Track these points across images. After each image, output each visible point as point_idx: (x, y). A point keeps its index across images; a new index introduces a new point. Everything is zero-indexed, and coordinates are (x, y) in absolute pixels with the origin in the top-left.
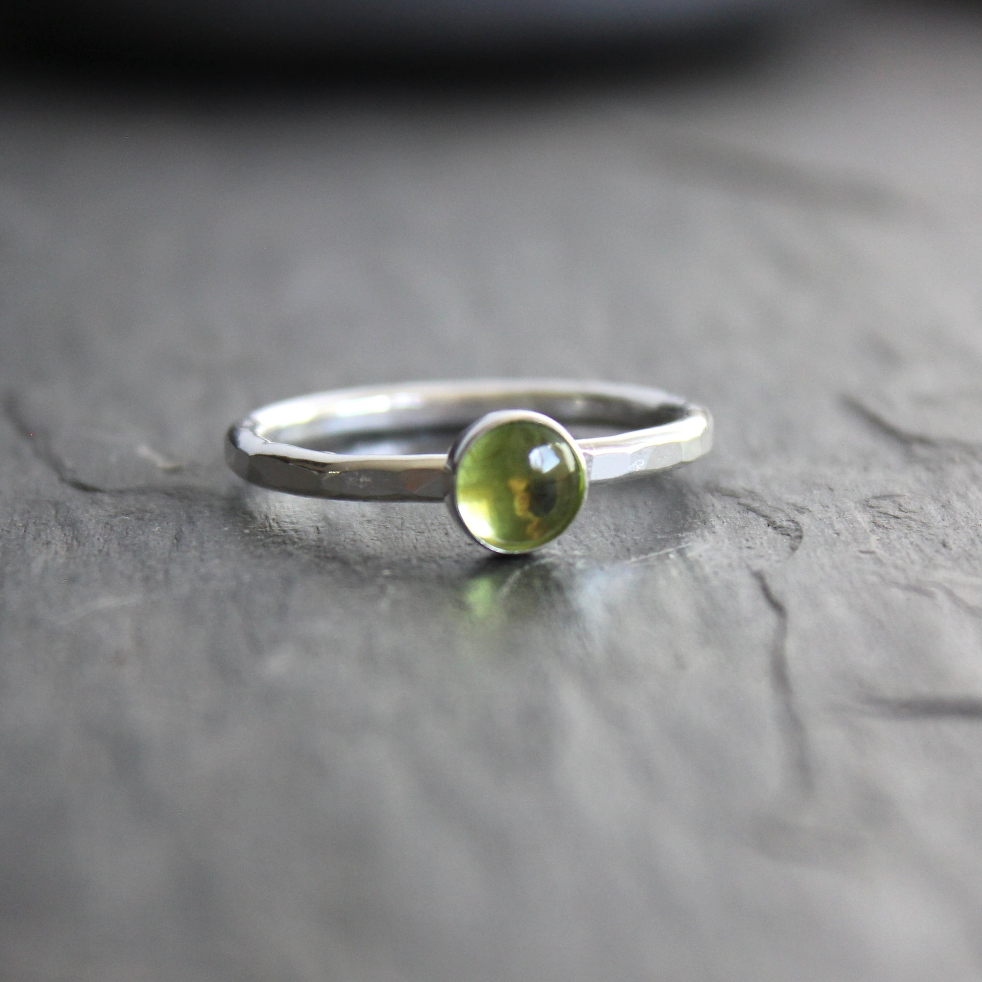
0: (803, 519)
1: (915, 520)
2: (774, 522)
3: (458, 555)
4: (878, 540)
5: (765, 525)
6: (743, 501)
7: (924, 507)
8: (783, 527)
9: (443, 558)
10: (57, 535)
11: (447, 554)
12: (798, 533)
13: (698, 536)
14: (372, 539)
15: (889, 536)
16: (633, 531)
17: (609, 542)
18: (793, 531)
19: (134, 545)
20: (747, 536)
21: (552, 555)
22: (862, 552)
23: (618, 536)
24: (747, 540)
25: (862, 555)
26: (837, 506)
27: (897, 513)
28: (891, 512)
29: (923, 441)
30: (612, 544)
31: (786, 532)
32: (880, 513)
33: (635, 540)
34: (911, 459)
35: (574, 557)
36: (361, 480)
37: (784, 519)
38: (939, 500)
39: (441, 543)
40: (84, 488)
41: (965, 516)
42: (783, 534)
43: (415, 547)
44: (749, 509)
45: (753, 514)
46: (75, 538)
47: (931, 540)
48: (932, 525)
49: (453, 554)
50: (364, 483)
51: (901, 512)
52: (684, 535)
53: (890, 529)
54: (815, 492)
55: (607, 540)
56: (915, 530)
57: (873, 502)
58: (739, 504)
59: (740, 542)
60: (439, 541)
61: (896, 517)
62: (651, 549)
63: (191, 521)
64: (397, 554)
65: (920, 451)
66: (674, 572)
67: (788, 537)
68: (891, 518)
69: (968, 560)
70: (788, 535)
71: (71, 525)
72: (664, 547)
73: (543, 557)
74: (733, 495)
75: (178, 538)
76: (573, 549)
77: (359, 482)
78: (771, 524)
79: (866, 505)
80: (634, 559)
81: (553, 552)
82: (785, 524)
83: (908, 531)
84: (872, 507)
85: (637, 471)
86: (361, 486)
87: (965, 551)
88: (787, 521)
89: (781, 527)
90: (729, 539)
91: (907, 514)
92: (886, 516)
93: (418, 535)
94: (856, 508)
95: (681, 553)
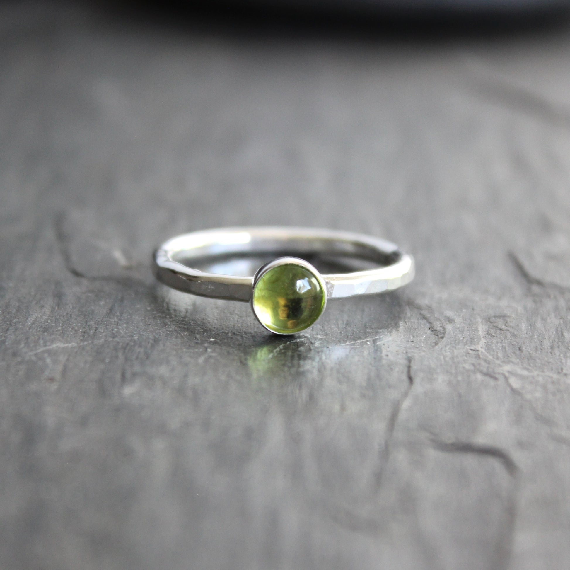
0: (449, 327)
1: (511, 332)
2: (433, 327)
3: (255, 332)
4: (485, 342)
5: (428, 328)
6: (423, 312)
7: (519, 325)
8: (437, 331)
9: (246, 333)
10: (49, 302)
11: (250, 331)
12: (442, 335)
13: (388, 332)
14: (214, 319)
15: (492, 341)
16: (355, 325)
17: (340, 331)
18: (441, 333)
19: (86, 312)
20: (415, 335)
21: (305, 337)
22: (471, 350)
23: (346, 328)
24: (414, 337)
25: (471, 352)
26: (471, 320)
27: (503, 327)
28: (500, 326)
29: (539, 283)
30: (341, 333)
31: (436, 334)
32: (494, 326)
33: (354, 331)
34: (528, 293)
35: (316, 339)
36: (209, 287)
37: (439, 326)
38: (530, 321)
39: (250, 324)
40: (76, 274)
41: (539, 332)
42: (435, 335)
43: (234, 325)
44: (424, 318)
45: (425, 321)
46: (58, 305)
47: (514, 345)
48: (519, 336)
49: (253, 331)
50: (211, 289)
51: (505, 327)
52: (381, 331)
53: (495, 337)
54: (463, 311)
55: (339, 330)
56: (508, 338)
57: (493, 319)
58: (420, 314)
59: (410, 338)
60: (249, 323)
61: (501, 330)
62: (360, 338)
63: (122, 300)
64: (223, 329)
65: (535, 289)
66: (366, 353)
67: (437, 337)
68: (498, 330)
69: (528, 360)
70: (438, 336)
71: (59, 296)
72: (367, 337)
73: (299, 337)
74: (419, 308)
75: (111, 310)
76: (317, 334)
77: (208, 288)
78: (432, 329)
79: (488, 320)
80: (348, 343)
81: (306, 335)
82: (438, 329)
83: (504, 339)
84: (491, 322)
85: (359, 294)
86: (209, 290)
87: (530, 354)
88: (440, 327)
89: (436, 330)
90: (404, 335)
91: (508, 328)
92: (496, 328)
93: (239, 318)
94: (481, 322)
95: (375, 341)
